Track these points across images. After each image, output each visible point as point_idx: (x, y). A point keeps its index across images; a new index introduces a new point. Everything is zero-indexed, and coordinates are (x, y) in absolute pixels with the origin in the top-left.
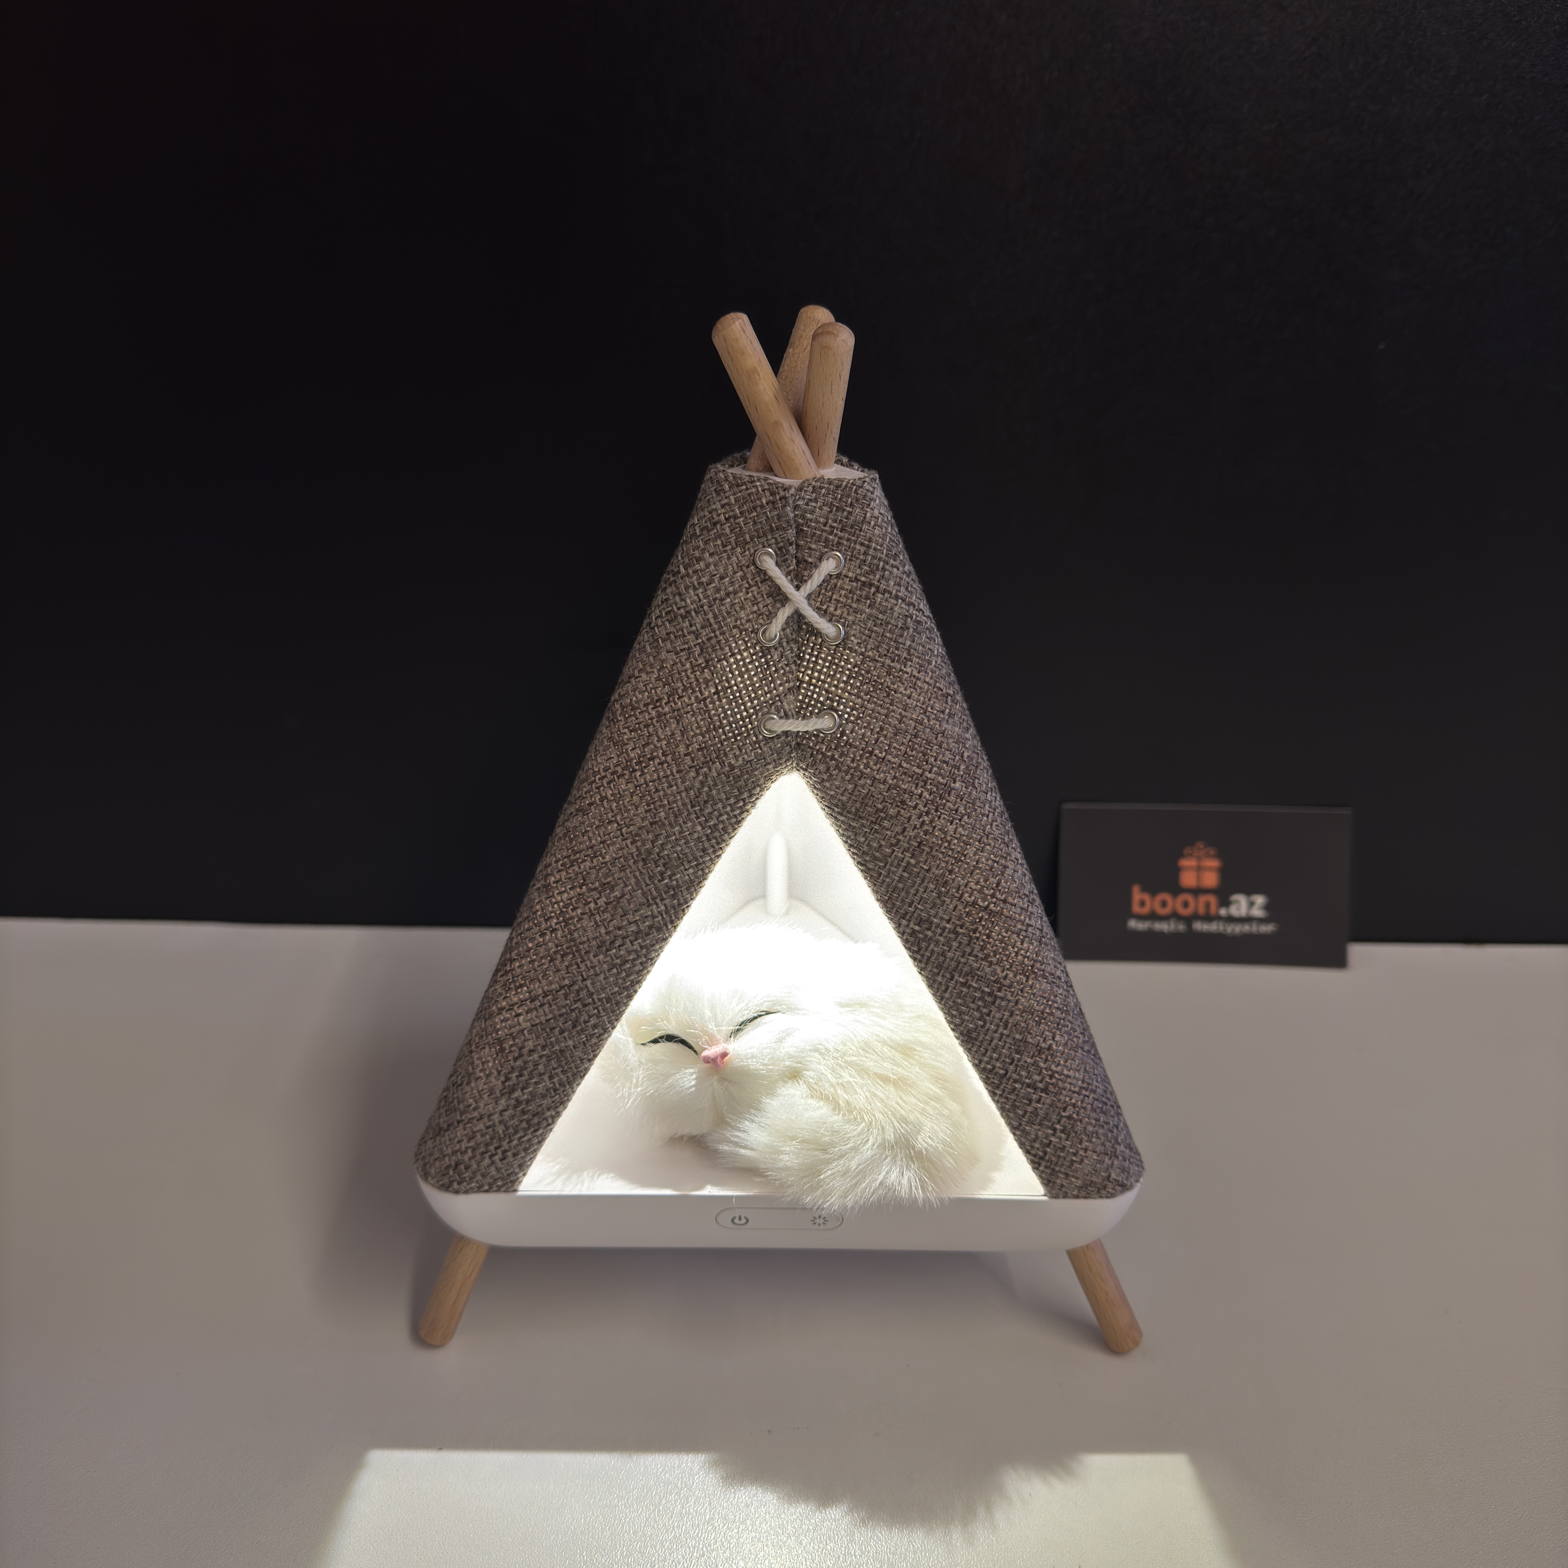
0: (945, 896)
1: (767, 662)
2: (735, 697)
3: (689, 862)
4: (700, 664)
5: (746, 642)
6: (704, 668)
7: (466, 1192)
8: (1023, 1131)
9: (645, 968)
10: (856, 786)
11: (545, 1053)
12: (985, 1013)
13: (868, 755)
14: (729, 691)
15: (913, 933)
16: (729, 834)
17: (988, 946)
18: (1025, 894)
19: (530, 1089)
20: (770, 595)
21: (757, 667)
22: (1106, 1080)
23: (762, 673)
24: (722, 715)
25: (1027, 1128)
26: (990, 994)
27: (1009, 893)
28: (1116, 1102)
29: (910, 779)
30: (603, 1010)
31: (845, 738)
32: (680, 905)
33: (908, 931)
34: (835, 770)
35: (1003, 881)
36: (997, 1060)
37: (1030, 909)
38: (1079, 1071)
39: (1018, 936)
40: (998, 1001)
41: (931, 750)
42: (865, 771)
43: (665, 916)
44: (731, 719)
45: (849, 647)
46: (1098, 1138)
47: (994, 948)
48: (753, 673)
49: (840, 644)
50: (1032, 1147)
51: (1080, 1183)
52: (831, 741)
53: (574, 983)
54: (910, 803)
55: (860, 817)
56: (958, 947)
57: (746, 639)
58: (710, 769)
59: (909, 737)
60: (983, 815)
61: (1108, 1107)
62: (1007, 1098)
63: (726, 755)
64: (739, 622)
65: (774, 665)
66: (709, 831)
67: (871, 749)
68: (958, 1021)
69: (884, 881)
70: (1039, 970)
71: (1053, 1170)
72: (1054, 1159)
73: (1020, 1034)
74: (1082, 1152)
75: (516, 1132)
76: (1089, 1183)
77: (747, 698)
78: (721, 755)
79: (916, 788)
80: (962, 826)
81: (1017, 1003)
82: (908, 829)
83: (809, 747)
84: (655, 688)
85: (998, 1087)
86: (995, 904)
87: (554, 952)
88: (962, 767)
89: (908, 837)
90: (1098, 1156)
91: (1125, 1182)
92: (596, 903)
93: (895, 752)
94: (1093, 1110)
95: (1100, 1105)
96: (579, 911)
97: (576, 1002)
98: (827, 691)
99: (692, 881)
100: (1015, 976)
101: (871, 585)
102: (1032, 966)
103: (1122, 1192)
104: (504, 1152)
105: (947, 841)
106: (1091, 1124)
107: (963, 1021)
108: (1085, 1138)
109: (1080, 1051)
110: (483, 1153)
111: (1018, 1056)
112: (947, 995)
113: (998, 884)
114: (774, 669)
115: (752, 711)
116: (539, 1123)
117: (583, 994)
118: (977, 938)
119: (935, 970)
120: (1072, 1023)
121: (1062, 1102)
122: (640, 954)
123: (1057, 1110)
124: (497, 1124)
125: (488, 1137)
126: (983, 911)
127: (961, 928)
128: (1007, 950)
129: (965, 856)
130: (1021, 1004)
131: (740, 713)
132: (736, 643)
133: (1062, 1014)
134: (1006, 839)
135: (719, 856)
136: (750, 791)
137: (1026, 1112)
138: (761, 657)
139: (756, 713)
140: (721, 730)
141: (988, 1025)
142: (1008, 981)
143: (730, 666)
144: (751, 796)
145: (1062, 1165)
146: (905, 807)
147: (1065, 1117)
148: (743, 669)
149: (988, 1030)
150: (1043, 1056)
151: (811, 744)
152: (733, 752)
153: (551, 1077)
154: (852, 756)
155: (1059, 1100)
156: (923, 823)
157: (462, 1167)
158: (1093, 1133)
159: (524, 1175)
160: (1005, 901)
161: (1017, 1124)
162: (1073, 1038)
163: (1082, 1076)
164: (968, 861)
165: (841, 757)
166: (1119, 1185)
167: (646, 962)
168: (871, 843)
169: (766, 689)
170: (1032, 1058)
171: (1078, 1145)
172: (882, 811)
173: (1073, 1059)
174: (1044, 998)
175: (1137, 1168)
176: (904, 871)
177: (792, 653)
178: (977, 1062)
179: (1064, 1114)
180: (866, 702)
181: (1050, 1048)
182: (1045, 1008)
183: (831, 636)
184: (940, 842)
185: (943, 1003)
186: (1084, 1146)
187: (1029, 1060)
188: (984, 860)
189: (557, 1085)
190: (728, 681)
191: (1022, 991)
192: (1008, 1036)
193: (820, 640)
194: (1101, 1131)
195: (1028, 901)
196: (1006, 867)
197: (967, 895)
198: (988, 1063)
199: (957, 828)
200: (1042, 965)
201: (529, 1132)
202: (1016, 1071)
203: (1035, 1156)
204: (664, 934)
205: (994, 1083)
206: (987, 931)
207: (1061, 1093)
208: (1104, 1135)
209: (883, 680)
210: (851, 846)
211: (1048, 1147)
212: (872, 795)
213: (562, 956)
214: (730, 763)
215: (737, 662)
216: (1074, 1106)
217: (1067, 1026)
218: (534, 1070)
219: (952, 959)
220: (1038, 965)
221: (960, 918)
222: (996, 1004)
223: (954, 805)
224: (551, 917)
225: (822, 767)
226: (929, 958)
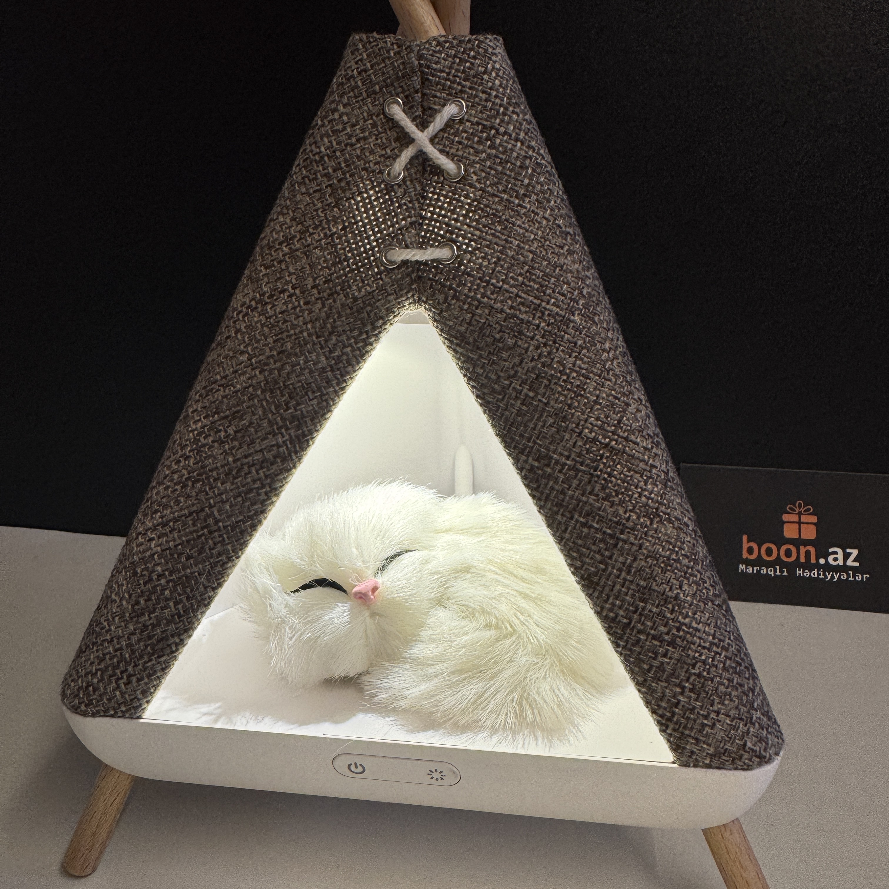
0: (565, 432)
1: (391, 199)
2: (360, 232)
3: (313, 392)
4: (331, 203)
5: (372, 182)
6: (334, 207)
7: (94, 715)
8: (649, 688)
9: (269, 498)
10: (474, 315)
11: (171, 578)
12: (607, 557)
13: (485, 284)
14: (355, 226)
15: (532, 469)
16: (353, 366)
17: (610, 485)
18: (648, 435)
19: (156, 614)
20: (397, 140)
21: (381, 204)
22: (739, 639)
23: (386, 209)
24: (348, 249)
25: (653, 685)
26: (612, 536)
27: (632, 432)
28: (751, 665)
29: (528, 309)
30: (228, 538)
31: (462, 267)
32: (304, 436)
33: (527, 467)
34: (452, 299)
35: (625, 418)
36: (620, 607)
37: (654, 450)
38: (709, 625)
39: (641, 476)
40: (620, 544)
41: (549, 282)
42: (482, 299)
43: (289, 446)
44: (355, 252)
45: (469, 183)
46: (731, 700)
47: (616, 488)
48: (377, 209)
49: (460, 180)
50: (658, 706)
51: (712, 750)
52: (450, 271)
53: (202, 510)
54: (528, 334)
55: (478, 348)
56: (578, 485)
57: (373, 179)
58: (334, 301)
59: (527, 267)
60: (604, 350)
61: (742, 668)
62: (630, 650)
63: (350, 287)
64: (367, 165)
65: (397, 202)
66: (333, 362)
67: (488, 278)
68: (578, 564)
69: (502, 415)
70: (665, 513)
71: (683, 733)
72: (683, 721)
73: (645, 580)
74: (713, 715)
75: (141, 657)
76: (723, 751)
77: (371, 233)
78: (345, 286)
79: (533, 319)
80: (582, 360)
81: (640, 546)
82: (526, 360)
83: (430, 279)
84: (289, 228)
85: (621, 638)
86: (616, 441)
87: (186, 479)
88: (581, 302)
89: (526, 368)
90: (732, 721)
91: (763, 753)
92: (226, 432)
93: (512, 282)
94: (725, 669)
95: (734, 665)
96: (211, 439)
97: (202, 528)
98: (447, 225)
99: (316, 412)
100: (638, 518)
101: (492, 128)
102: (657, 509)
103: (760, 765)
104: (130, 676)
105: (566, 374)
106: (724, 685)
107: (583, 563)
108: (717, 700)
109: (710, 604)
110: (111, 676)
111: (641, 604)
112: (567, 535)
113: (619, 421)
114: (397, 205)
115: (375, 244)
116: (162, 650)
117: (211, 521)
118: (598, 477)
119: (555, 509)
120: (701, 574)
121: (691, 657)
122: (264, 483)
123: (686, 666)
124: (124, 647)
125: (115, 660)
126: (604, 448)
127: (581, 465)
128: (630, 490)
129: (585, 390)
130: (645, 549)
131: (364, 246)
132: (364, 184)
133: (689, 562)
134: (629, 378)
135: (343, 389)
136: (372, 324)
137: (651, 666)
138: (385, 194)
139: (378, 245)
140: (345, 263)
141: (610, 568)
142: (632, 524)
143: (357, 203)
144: (374, 328)
145: (692, 729)
146: (523, 337)
147: (695, 674)
148: (369, 206)
149: (610, 574)
150: (670, 606)
151: (431, 276)
152: (356, 283)
153: (176, 604)
154: (469, 285)
155: (688, 656)
156: (540, 355)
157: (91, 688)
158: (725, 694)
159: (148, 702)
160: (626, 439)
161: (643, 679)
162: (703, 589)
163: (712, 631)
164: (589, 395)
165: (458, 286)
166: (756, 756)
167: (271, 491)
168: (489, 375)
169: (389, 223)
170: (657, 607)
171: (708, 706)
172: (499, 341)
173: (703, 612)
174: (670, 543)
175: (776, 740)
176: (522, 404)
177: (415, 191)
178: (599, 609)
179: (693, 671)
180: (484, 234)
181: (676, 598)
182: (671, 554)
183: (451, 173)
184: (559, 375)
185: (562, 544)
186: (716, 708)
187: (654, 610)
188: (604, 395)
189: (182, 612)
190: (354, 217)
191: (646, 534)
192: (632, 582)
193: (442, 178)
194: (734, 693)
195: (652, 442)
196: (628, 405)
197: (587, 431)
198: (611, 610)
199: (576, 360)
200: (667, 509)
201: (153, 658)
202: (640, 620)
203: (662, 716)
204: (289, 464)
205: (617, 633)
206: (609, 470)
207: (690, 648)
208: (738, 697)
209: (501, 214)
210: (469, 379)
211: (676, 707)
212: (489, 325)
213: (194, 483)
214: (353, 295)
215: (363, 199)
216: (704, 662)
217: (696, 576)
218: (161, 594)
219: (572, 497)
220: (663, 508)
221: (580, 455)
222: (619, 546)
223: (573, 338)
224: (187, 445)
225: (441, 297)
226: (548, 496)
